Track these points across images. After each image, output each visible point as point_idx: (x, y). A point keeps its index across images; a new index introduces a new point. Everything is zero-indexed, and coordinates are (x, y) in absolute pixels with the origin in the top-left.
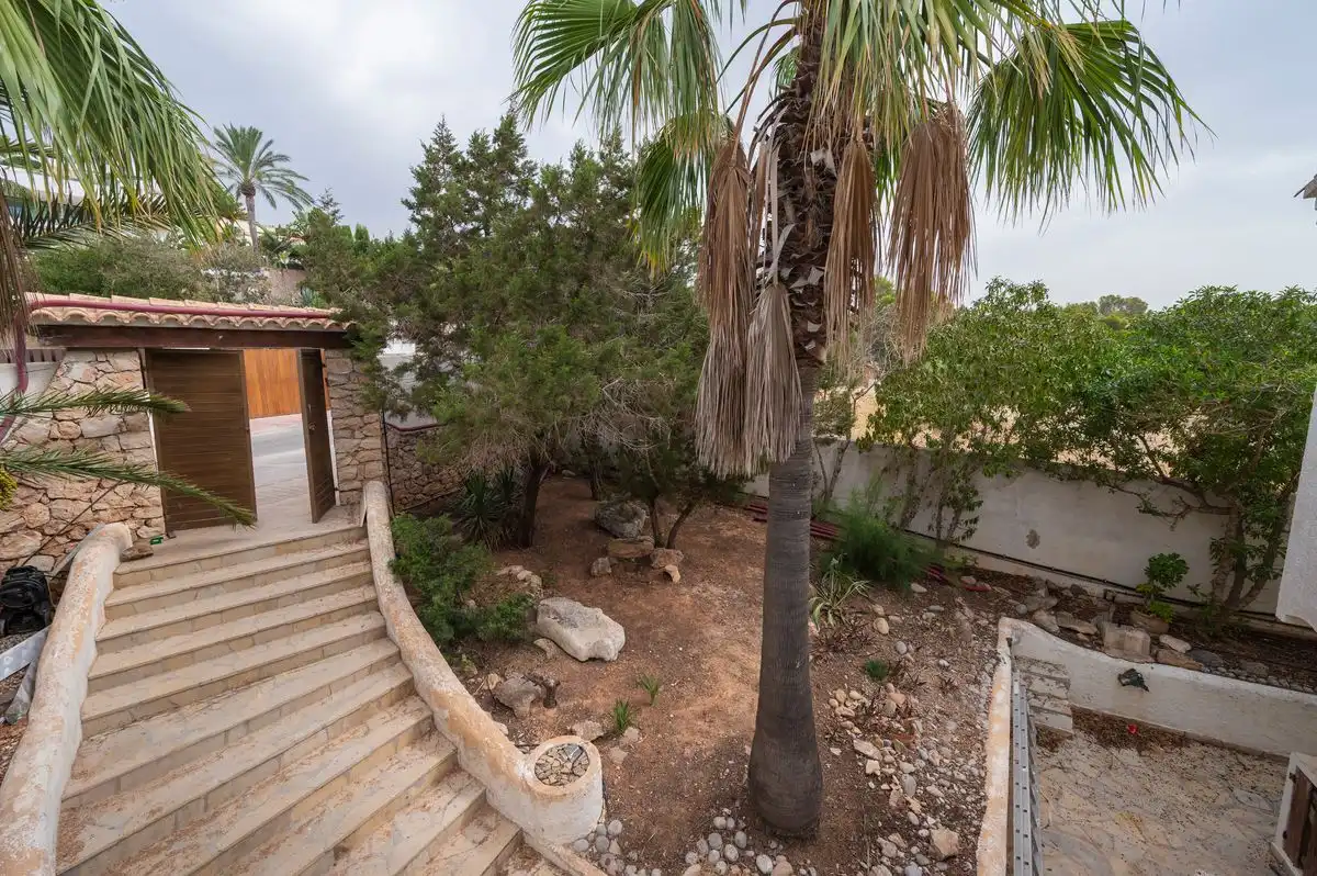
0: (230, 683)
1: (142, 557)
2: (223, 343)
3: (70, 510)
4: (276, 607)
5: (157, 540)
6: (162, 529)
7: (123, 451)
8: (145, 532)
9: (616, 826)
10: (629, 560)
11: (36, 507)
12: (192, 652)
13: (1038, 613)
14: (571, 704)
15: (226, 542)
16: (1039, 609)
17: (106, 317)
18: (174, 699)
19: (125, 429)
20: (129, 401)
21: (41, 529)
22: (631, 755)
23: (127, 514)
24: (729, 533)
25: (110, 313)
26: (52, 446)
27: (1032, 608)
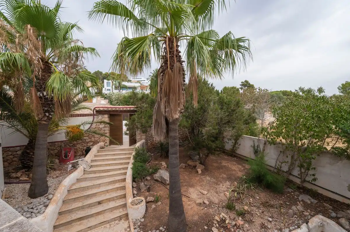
0: (103, 171)
1: (103, 148)
2: (119, 113)
3: (96, 139)
4: (116, 160)
5: (107, 146)
6: (108, 144)
7: (104, 130)
8: (106, 144)
9: (143, 220)
10: (191, 166)
11: (93, 138)
12: (101, 165)
13: (341, 219)
14: (152, 193)
15: (116, 148)
16: (342, 217)
17: (103, 109)
18: (96, 172)
19: (105, 127)
20: (104, 122)
21: (93, 142)
22: (156, 208)
23: (104, 141)
24: (224, 164)
25: (104, 108)
26: (96, 129)
27: (339, 216)
